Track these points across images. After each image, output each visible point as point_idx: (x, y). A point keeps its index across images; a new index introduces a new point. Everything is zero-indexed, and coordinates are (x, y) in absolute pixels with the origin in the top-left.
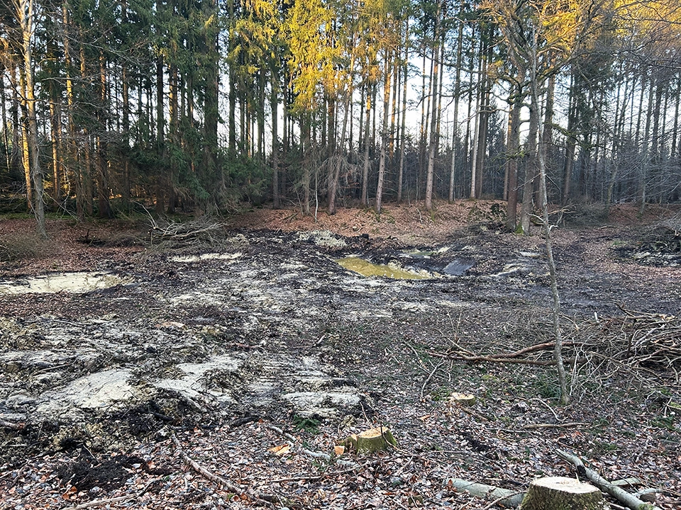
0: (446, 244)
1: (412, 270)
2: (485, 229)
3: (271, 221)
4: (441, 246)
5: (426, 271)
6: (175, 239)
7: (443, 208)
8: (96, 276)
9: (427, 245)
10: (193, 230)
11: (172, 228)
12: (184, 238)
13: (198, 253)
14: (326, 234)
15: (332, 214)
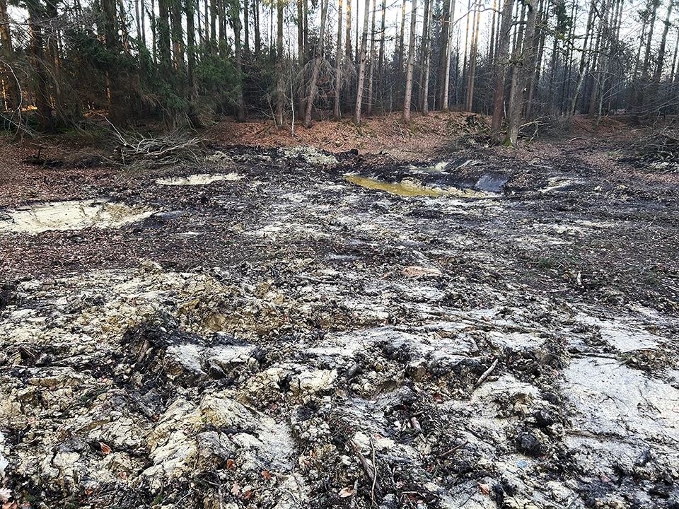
0: (443, 159)
1: (437, 188)
2: (473, 142)
3: (241, 136)
4: (437, 161)
5: (455, 188)
6: (149, 158)
7: (420, 120)
9: (421, 160)
10: (167, 147)
11: (144, 145)
12: (160, 157)
13: (184, 174)
14: (312, 149)
15: (309, 127)
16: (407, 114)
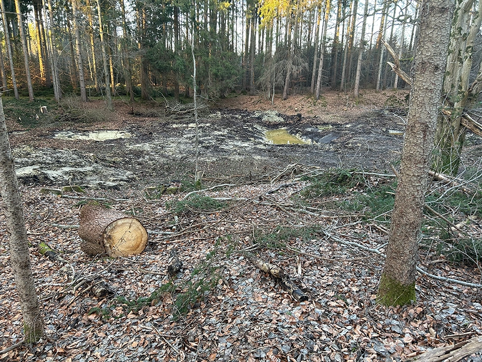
8: (121, 133)
10: (190, 109)
11: (178, 107)
12: (184, 113)
13: (187, 123)
14: (274, 113)
15: (285, 99)
16: (356, 92)
